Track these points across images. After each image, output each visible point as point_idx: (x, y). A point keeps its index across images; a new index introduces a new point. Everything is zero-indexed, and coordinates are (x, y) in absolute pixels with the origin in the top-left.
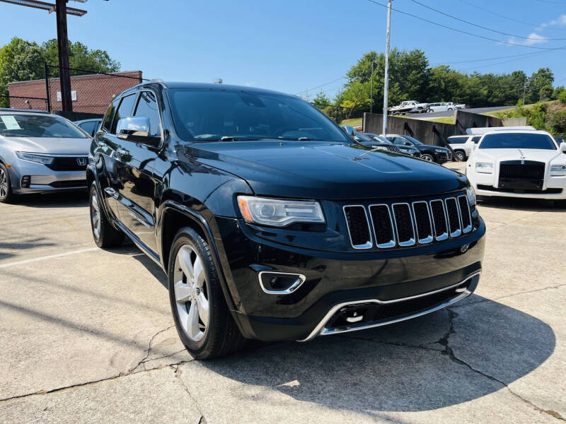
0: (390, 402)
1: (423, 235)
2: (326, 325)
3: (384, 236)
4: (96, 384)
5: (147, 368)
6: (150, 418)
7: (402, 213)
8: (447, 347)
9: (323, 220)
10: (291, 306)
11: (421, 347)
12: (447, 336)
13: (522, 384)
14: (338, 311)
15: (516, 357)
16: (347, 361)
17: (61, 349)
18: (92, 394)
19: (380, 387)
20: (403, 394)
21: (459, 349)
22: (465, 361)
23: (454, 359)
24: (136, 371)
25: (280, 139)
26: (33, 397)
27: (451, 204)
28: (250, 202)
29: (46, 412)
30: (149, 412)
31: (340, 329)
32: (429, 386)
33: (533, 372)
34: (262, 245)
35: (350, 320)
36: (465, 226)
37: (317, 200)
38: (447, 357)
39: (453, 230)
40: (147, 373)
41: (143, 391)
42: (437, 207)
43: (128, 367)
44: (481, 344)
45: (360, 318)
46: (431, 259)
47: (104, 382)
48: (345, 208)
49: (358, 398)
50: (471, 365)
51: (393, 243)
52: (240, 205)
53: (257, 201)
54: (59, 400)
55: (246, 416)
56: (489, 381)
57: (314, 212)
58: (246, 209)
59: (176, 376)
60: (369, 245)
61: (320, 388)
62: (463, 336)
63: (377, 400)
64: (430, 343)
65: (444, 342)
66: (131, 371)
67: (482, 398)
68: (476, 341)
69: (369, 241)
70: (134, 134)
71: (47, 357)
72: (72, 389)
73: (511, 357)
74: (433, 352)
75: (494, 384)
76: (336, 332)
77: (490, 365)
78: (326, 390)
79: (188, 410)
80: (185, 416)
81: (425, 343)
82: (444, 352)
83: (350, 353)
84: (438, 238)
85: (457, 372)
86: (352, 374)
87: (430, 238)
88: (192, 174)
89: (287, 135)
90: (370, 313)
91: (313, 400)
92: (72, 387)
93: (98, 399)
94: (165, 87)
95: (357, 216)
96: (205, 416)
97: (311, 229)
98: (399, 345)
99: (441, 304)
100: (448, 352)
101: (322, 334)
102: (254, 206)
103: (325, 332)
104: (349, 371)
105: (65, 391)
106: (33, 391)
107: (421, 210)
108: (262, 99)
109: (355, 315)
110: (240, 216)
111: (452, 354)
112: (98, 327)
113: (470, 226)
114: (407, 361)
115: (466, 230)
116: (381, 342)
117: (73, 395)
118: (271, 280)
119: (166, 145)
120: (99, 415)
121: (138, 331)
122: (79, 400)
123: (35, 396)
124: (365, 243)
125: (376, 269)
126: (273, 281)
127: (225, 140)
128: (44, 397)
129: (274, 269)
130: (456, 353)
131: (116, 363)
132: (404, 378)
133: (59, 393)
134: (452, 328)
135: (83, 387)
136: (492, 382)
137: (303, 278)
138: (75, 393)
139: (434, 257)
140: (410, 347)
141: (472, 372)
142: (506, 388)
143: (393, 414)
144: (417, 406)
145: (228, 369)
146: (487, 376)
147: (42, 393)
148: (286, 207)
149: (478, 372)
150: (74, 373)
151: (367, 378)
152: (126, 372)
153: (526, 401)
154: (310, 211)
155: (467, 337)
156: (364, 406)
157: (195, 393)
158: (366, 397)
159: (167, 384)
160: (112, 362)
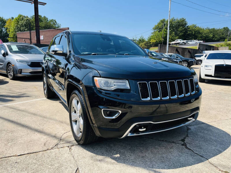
0: (157, 165)
1: (173, 95)
2: (130, 132)
3: (155, 95)
4: (37, 153)
5: (58, 147)
6: (57, 168)
7: (164, 86)
8: (184, 143)
9: (129, 88)
10: (115, 124)
11: (173, 142)
12: (185, 138)
13: (215, 159)
14: (135, 126)
15: (214, 148)
16: (141, 147)
17: (26, 139)
18: (35, 157)
19: (154, 159)
20: (163, 162)
21: (189, 143)
22: (191, 149)
23: (187, 148)
24: (54, 148)
25: (117, 54)
26: (12, 157)
27: (186, 82)
28: (99, 80)
29: (16, 164)
30: (57, 165)
31: (137, 134)
32: (174, 159)
33: (220, 154)
34: (105, 98)
35: (140, 130)
36: (192, 92)
37: (127, 80)
38: (184, 147)
39: (187, 93)
40: (58, 149)
41: (56, 157)
42: (179, 83)
43: (51, 147)
44: (199, 142)
45: (145, 129)
46: (178, 104)
47: (41, 152)
48: (139, 83)
49: (143, 163)
50: (193, 151)
51: (159, 98)
52: (95, 81)
53: (102, 80)
54: (22, 159)
55: (96, 169)
56: (201, 158)
57: (126, 84)
58: (97, 83)
59: (70, 151)
60: (149, 98)
61: (128, 158)
62: (192, 138)
63: (151, 164)
64: (177, 141)
65: (183, 140)
66: (52, 148)
67: (197, 165)
68: (197, 140)
69: (149, 97)
70: (57, 52)
71: (19, 142)
72: (27, 155)
73: (212, 147)
74: (178, 145)
75: (203, 159)
76: (135, 135)
77: (202, 151)
78: (130, 159)
79: (72, 165)
80: (71, 167)
81: (175, 141)
82: (183, 145)
83: (142, 144)
84: (179, 96)
85: (187, 153)
86: (142, 153)
87: (176, 96)
88: (81, 69)
89: (121, 53)
90: (149, 127)
91: (124, 163)
92: (28, 154)
93: (37, 159)
94: (71, 33)
95: (144, 86)
96: (79, 168)
97: (124, 91)
98: (164, 141)
99: (181, 124)
100: (184, 145)
101: (128, 135)
102: (101, 82)
103: (129, 135)
104: (141, 152)
105: (25, 155)
106: (12, 155)
107: (172, 84)
108: (110, 38)
109: (143, 128)
110: (95, 86)
111: (186, 145)
112: (41, 130)
113: (195, 92)
114: (166, 148)
115: (193, 93)
116: (156, 140)
117: (28, 157)
118: (107, 112)
119: (69, 57)
120: (37, 165)
121: (57, 132)
122: (29, 159)
123: (13, 157)
124: (147, 98)
125: (154, 109)
126: (108, 113)
127: (93, 55)
128: (16, 157)
129: (108, 108)
130: (188, 146)
131: (46, 145)
132: (164, 155)
133: (22, 156)
134: (187, 135)
135: (32, 154)
136: (202, 158)
137: (120, 112)
138: (29, 156)
139: (179, 104)
140: (168, 142)
141: (194, 153)
142: (207, 161)
143: (158, 170)
144: (168, 167)
145: (91, 149)
146: (200, 156)
147: (16, 156)
148: (114, 82)
149: (196, 154)
150: (29, 148)
151: (148, 154)
152: (50, 148)
153: (216, 167)
154: (124, 84)
155: (193, 139)
156: (146, 166)
157: (76, 158)
158: (147, 163)
159: (66, 154)
160: (45, 144)
